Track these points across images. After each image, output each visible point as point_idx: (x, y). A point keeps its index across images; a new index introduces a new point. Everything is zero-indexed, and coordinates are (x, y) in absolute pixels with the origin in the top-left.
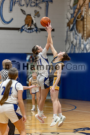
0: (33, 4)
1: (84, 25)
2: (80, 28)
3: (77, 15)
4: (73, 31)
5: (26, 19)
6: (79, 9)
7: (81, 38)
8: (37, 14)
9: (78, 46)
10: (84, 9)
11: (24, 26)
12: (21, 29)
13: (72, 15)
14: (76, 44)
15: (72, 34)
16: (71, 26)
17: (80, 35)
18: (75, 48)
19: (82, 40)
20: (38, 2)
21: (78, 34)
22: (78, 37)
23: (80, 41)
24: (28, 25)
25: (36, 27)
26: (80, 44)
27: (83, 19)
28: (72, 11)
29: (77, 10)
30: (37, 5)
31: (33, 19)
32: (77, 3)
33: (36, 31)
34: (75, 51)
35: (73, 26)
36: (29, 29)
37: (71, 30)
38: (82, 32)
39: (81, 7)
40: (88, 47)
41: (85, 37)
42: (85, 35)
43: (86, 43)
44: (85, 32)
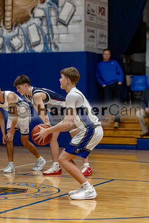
40: (16, 42)
41: (9, 24)
42: (8, 19)
43: (12, 34)
44: (8, 14)
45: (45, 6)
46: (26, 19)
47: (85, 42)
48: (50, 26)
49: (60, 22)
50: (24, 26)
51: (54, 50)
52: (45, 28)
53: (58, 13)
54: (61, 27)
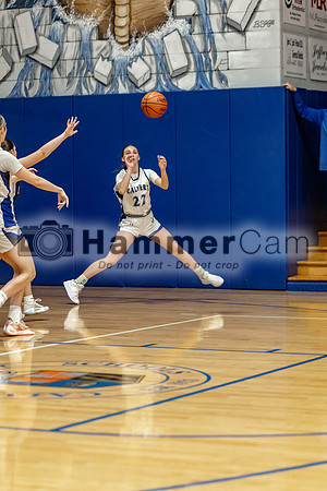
4: (37, 9)
7: (95, 36)
14: (58, 59)
15: (24, 18)
22: (71, 31)
40: (139, 70)
44: (122, 10)
49: (229, 25)
54: (233, 35)
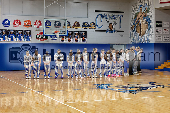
0: (113, 18)
1: (140, 29)
2: (138, 30)
3: (136, 23)
4: (134, 32)
5: (109, 25)
6: (138, 20)
8: (115, 23)
9: (137, 39)
10: (140, 20)
11: (108, 29)
12: (107, 31)
13: (133, 23)
14: (136, 39)
15: (133, 33)
16: (133, 29)
17: (139, 34)
18: (135, 41)
19: (139, 37)
20: (115, 17)
21: (137, 33)
22: (137, 35)
23: (138, 37)
24: (110, 29)
25: (115, 30)
26: (138, 38)
27: (140, 26)
28: (134, 21)
29: (136, 21)
30: (115, 18)
31: (113, 25)
32: (137, 17)
33: (115, 32)
34: (135, 42)
35: (134, 29)
36: (111, 31)
37: (133, 31)
38: (139, 32)
39: (139, 19)
40: (143, 40)
41: (141, 35)
42: (141, 34)
43: (142, 38)
44: (141, 32)
45: (147, 30)
46: (144, 34)
47: (155, 40)
48: (148, 36)
49: (150, 34)
50: (144, 36)
51: (149, 43)
52: (147, 36)
53: (150, 32)
54: (150, 36)
